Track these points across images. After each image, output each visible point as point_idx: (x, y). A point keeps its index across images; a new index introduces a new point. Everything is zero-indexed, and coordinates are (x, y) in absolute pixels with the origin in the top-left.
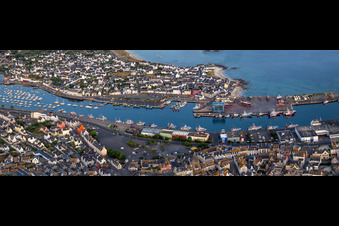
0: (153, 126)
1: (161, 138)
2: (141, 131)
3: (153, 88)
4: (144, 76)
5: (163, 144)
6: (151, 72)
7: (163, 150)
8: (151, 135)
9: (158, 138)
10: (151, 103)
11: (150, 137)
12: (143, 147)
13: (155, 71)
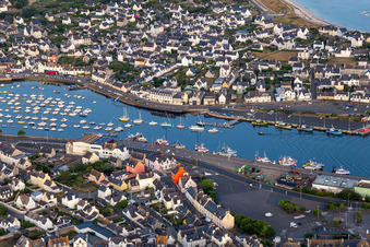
0: (340, 171)
1: (356, 197)
2: (311, 181)
3: (347, 90)
4: (327, 62)
5: (359, 210)
6: (346, 54)
7: (359, 223)
8: (335, 190)
9: (349, 197)
10: (339, 123)
11: (331, 194)
12: (314, 213)
13: (355, 50)
